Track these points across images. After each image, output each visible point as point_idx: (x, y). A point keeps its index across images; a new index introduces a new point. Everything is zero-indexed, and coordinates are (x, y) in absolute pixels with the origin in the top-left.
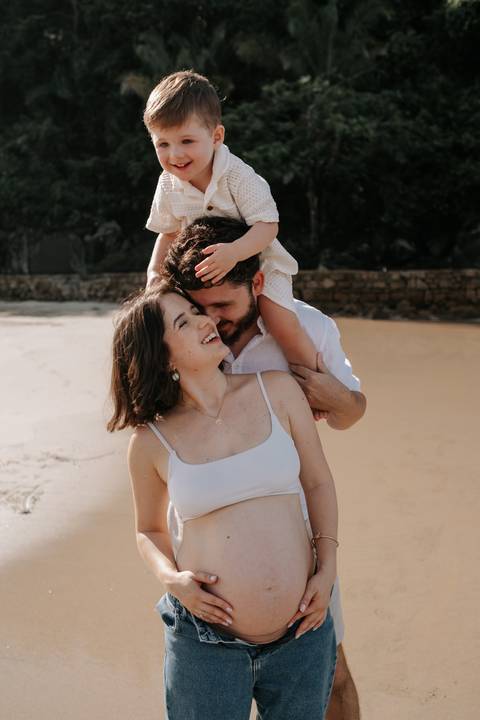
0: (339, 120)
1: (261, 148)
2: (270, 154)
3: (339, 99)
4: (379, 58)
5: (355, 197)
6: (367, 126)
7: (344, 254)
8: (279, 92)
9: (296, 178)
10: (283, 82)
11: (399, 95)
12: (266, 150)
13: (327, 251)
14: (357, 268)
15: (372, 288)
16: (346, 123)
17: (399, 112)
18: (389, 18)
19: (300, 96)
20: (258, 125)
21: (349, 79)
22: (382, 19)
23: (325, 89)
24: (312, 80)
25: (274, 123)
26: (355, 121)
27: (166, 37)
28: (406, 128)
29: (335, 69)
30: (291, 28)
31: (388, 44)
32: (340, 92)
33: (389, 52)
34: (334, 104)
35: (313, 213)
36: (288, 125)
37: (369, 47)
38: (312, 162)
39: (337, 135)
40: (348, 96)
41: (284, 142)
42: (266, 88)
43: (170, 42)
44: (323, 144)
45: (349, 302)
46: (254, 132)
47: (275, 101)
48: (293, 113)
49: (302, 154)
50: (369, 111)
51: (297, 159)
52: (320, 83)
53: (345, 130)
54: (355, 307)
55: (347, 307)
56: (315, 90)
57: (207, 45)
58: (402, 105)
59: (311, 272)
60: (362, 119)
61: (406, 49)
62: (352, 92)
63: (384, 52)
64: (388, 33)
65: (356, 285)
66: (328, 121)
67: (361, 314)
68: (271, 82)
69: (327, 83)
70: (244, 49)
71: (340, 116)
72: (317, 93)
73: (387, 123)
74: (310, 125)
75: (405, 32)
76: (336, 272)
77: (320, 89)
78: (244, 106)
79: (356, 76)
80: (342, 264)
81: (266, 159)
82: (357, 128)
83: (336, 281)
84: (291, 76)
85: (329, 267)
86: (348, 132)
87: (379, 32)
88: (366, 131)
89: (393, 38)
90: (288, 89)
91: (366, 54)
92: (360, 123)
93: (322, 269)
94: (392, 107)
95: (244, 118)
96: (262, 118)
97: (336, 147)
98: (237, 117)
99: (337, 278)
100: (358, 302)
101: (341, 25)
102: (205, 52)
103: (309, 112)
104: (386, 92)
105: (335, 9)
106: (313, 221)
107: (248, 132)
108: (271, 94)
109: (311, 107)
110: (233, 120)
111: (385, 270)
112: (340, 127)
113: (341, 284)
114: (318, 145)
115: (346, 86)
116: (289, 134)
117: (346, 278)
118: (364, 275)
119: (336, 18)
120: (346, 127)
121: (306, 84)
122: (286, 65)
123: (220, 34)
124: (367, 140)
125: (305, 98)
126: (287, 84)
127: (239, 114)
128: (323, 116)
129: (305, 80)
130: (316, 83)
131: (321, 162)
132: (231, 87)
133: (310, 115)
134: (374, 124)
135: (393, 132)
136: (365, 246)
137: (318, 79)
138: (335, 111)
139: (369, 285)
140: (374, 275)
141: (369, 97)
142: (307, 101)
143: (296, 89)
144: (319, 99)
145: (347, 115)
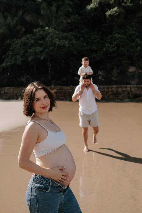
0: (57, 41)
1: (34, 48)
2: (37, 50)
3: (57, 35)
4: (68, 23)
5: (62, 64)
6: (66, 43)
7: (59, 82)
8: (39, 31)
9: (45, 58)
10: (40, 28)
11: (74, 34)
12: (35, 49)
13: (54, 80)
14: (63, 86)
15: (68, 92)
16: (59, 41)
17: (74, 39)
18: (70, 11)
19: (45, 33)
20: (32, 41)
21: (59, 29)
22: (69, 11)
23: (53, 31)
24: (49, 28)
25: (37, 41)
26: (62, 41)
27: (3, 13)
28: (76, 44)
29: (55, 26)
30: (42, 12)
31: (70, 19)
32: (57, 32)
33: (71, 21)
34: (56, 36)
35: (49, 69)
36: (42, 42)
37: (65, 19)
38: (49, 53)
39: (57, 45)
40: (59, 34)
41: (40, 47)
42: (35, 30)
43: (5, 15)
44: (53, 48)
45: (61, 96)
46: (31, 43)
47: (38, 34)
48: (43, 38)
49: (46, 51)
50: (66, 38)
51: (45, 52)
52: (51, 29)
53: (59, 44)
54: (63, 98)
55: (61, 98)
56: (50, 31)
57: (16, 16)
58: (75, 37)
59: (50, 87)
60: (64, 40)
61: (75, 20)
62: (61, 32)
63: (69, 21)
64: (70, 15)
65: (63, 91)
66: (54, 41)
67: (65, 100)
68: (36, 28)
69: (53, 29)
70: (28, 18)
71: (57, 39)
72: (50, 32)
73: (71, 42)
74: (48, 42)
75: (75, 15)
76: (57, 87)
77: (51, 31)
78: (28, 35)
79: (61, 28)
80: (59, 84)
81: (35, 52)
82: (62, 43)
83: (58, 90)
84: (43, 27)
85: (55, 86)
86: (60, 44)
87: (68, 15)
88: (65, 44)
89: (72, 17)
90: (41, 31)
91: (64, 21)
92: (63, 42)
93: (53, 86)
94: (72, 37)
95: (28, 39)
96: (34, 39)
97: (56, 49)
98: (26, 39)
99: (58, 89)
100: (64, 96)
101: (57, 12)
102: (15, 18)
103: (48, 38)
104: (70, 33)
105: (55, 8)
106: (49, 71)
107: (30, 44)
108: (36, 32)
109: (48, 36)
110: (25, 40)
111: (72, 86)
112: (58, 43)
113: (59, 91)
114: (51, 48)
115: (59, 30)
116: (42, 45)
117: (60, 89)
118: (66, 88)
119: (55, 10)
120: (59, 43)
121: (47, 29)
122: (41, 24)
123: (20, 13)
124: (65, 47)
125: (46, 34)
126: (41, 29)
127: (26, 38)
128: (52, 39)
129: (47, 28)
130: (50, 29)
131: (52, 53)
132: (24, 29)
133: (48, 39)
134: (67, 42)
135: (73, 44)
136: (65, 79)
137: (51, 28)
138: (56, 38)
139: (67, 91)
140: (69, 88)
141: (66, 34)
142: (47, 35)
143: (44, 31)
144: (51, 34)
145: (60, 39)
